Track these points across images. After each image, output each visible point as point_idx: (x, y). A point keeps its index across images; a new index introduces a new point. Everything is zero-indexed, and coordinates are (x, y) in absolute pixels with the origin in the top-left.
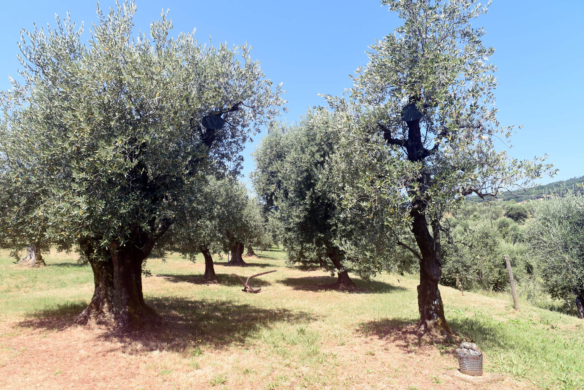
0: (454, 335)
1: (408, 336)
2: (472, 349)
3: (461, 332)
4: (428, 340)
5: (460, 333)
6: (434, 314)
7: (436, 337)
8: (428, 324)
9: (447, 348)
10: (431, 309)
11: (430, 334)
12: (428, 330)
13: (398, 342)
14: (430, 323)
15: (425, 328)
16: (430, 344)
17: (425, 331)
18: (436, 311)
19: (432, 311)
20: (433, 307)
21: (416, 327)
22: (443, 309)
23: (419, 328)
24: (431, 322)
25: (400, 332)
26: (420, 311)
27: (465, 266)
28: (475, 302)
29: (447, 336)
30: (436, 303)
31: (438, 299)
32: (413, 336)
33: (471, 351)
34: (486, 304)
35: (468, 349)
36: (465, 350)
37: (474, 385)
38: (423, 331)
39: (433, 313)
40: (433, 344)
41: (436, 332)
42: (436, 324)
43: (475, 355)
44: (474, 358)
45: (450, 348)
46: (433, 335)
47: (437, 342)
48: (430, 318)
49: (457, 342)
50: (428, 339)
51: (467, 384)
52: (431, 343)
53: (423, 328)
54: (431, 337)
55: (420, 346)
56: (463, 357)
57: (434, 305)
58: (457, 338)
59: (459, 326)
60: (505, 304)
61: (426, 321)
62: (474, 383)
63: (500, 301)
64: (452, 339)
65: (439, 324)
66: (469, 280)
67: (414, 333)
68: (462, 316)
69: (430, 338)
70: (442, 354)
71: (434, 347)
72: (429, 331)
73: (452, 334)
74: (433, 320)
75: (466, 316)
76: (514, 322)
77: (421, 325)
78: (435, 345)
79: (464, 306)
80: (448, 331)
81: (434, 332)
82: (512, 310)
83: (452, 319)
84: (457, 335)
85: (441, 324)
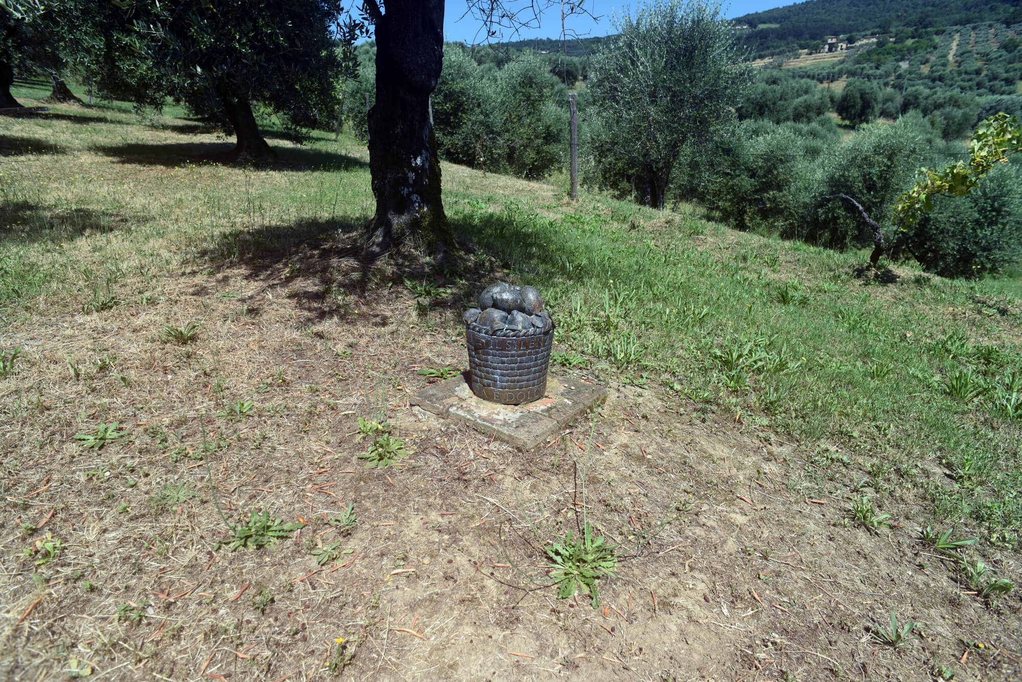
0: (462, 253)
1: (334, 261)
2: (522, 310)
3: (479, 243)
4: (389, 270)
5: (476, 248)
6: (414, 197)
7: (413, 259)
8: (395, 226)
9: (442, 290)
10: (404, 181)
11: (399, 253)
12: (392, 242)
13: (300, 284)
14: (398, 221)
15: (384, 237)
16: (395, 283)
17: (384, 246)
18: (417, 187)
19: (409, 186)
20: (412, 175)
21: (361, 236)
22: (439, 181)
23: (369, 238)
24: (405, 218)
25: (316, 252)
26: (373, 189)
27: (492, 132)
28: (505, 188)
29: (444, 258)
30: (419, 161)
31: (427, 150)
32: (348, 263)
33: (519, 317)
34: (523, 190)
35: (509, 311)
36: (497, 314)
37: (520, 450)
38: (378, 245)
39: (410, 194)
40: (402, 283)
41: (416, 248)
42: (415, 225)
43: (531, 330)
44: (526, 344)
45: (449, 291)
46: (405, 257)
47: (413, 276)
48: (402, 207)
49: (467, 270)
50: (388, 268)
51: (494, 446)
52: (397, 280)
53: (379, 237)
54: (400, 261)
55: (363, 291)
56: (488, 343)
57: (415, 169)
58: (469, 260)
59: (475, 229)
60: (553, 191)
61: (390, 216)
62: (520, 444)
63: (545, 186)
64: (455, 265)
65: (426, 223)
66: (495, 156)
67: (353, 252)
68: (483, 211)
69: (397, 264)
70: (422, 311)
71: (405, 292)
72: (397, 245)
73: (458, 250)
74: (409, 212)
75: (490, 211)
76: (574, 220)
77: (375, 229)
78: (408, 283)
79: (486, 194)
80: (448, 243)
81: (408, 247)
82: (566, 199)
83: (461, 216)
84: (469, 251)
85: (430, 224)
